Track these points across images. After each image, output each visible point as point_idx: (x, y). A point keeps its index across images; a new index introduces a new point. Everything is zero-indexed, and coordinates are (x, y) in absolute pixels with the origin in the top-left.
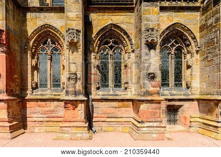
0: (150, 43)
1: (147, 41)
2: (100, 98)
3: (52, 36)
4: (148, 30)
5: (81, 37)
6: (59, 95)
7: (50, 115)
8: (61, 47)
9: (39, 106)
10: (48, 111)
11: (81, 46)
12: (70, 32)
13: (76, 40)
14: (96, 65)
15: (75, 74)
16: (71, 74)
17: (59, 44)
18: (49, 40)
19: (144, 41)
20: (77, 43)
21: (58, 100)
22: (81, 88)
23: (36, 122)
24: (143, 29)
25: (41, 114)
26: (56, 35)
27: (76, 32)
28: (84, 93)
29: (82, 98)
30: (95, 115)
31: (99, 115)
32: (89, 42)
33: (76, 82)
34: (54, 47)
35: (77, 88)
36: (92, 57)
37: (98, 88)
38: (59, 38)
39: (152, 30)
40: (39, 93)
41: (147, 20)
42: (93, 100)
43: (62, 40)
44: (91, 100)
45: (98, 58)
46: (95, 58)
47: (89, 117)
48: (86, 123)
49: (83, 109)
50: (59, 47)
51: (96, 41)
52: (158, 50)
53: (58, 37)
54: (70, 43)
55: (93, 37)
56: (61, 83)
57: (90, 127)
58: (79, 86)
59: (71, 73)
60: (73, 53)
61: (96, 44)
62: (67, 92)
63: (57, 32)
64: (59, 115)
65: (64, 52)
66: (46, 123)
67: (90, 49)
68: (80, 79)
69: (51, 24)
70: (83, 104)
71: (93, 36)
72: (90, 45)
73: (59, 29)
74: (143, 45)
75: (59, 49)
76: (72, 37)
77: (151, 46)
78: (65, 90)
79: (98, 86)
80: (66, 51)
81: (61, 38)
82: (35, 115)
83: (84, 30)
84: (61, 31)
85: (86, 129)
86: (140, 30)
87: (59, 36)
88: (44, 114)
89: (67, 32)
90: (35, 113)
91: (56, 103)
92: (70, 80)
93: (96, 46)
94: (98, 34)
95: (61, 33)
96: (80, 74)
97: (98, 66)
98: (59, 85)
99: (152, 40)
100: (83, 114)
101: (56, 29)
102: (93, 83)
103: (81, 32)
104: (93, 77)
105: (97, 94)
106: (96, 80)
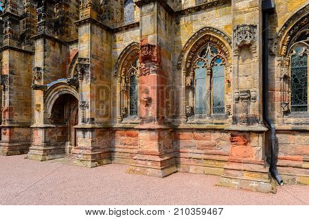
2: (290, 128)
3: (212, 42)
6: (222, 124)
7: (210, 151)
8: (225, 54)
9: (195, 138)
10: (206, 146)
11: (258, 48)
12: (239, 31)
13: (248, 41)
14: (282, 76)
15: (248, 92)
16: (241, 92)
17: (222, 51)
18: (209, 48)
20: (250, 45)
21: (221, 131)
22: (257, 113)
23: (192, 159)
25: (198, 149)
26: (218, 39)
27: (249, 29)
28: (261, 120)
29: (259, 127)
30: (280, 155)
31: (288, 156)
32: (270, 42)
33: (249, 104)
34: (216, 57)
35: (251, 113)
36: (276, 63)
37: (286, 113)
38: (223, 43)
40: (195, 120)
42: (278, 131)
43: (227, 45)
44: (273, 131)
45: (287, 64)
46: (282, 65)
47: (271, 158)
48: (265, 167)
49: (261, 144)
50: (222, 55)
51: (284, 37)
53: (221, 41)
54: (239, 47)
55: (277, 32)
56: (225, 107)
57: (273, 174)
58: (254, 108)
59: (241, 90)
60: (243, 60)
61: (284, 41)
62: (235, 120)
63: (220, 35)
64: (222, 151)
65: (230, 62)
66: (205, 162)
67: (271, 52)
68: (255, 99)
69: (212, 26)
70: (261, 138)
71: (278, 29)
72: (272, 44)
73: (224, 30)
75: (223, 58)
76: (244, 37)
78: (231, 116)
79: (286, 109)
80: (233, 60)
81: (224, 42)
82: (190, 150)
83: (261, 24)
84: (225, 32)
85: (267, 176)
87: (223, 40)
88: (202, 149)
89: (235, 31)
90: (190, 147)
91: (218, 135)
92: (240, 101)
93: (283, 45)
94: (286, 25)
95: (225, 36)
96: (256, 92)
97: (286, 77)
98: (222, 110)
100: (261, 153)
101: (218, 30)
102: (277, 104)
103: (258, 27)
104: (277, 94)
105: (285, 122)
106: (282, 99)
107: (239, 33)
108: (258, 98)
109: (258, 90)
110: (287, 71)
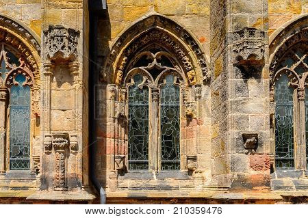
0: (247, 63)
1: (240, 58)
2: (126, 195)
3: (10, 43)
4: (241, 33)
5: (80, 47)
6: (25, 188)
8: (32, 69)
11: (81, 69)
12: (52, 34)
13: (67, 55)
14: (117, 116)
15: (66, 137)
16: (55, 136)
17: (27, 62)
18: (3, 53)
19: (231, 58)
20: (70, 60)
21: (22, 200)
22: (79, 172)
24: (230, 29)
26: (20, 42)
27: (67, 34)
28: (86, 182)
29: (81, 194)
32: (100, 60)
33: (67, 156)
34: (16, 71)
35: (70, 170)
36: (109, 95)
37: (122, 172)
38: (28, 50)
39: (252, 31)
41: (240, 8)
42: (110, 200)
43: (35, 53)
44: (103, 200)
45: (124, 97)
46: (115, 98)
50: (26, 69)
51: (118, 56)
52: (265, 80)
53: (24, 46)
54: (52, 61)
55: (110, 47)
56: (31, 158)
58: (74, 163)
59: (56, 133)
60: (59, 84)
61: (119, 64)
62: (45, 182)
63: (23, 34)
65: (39, 82)
67: (102, 76)
68: (76, 148)
69: (8, 16)
71: (111, 44)
72: (102, 64)
73: (29, 28)
74: (231, 68)
75: (27, 75)
76: (59, 48)
77: (249, 69)
78: (39, 175)
79: (121, 166)
80: (43, 82)
81: (31, 48)
83: (87, 31)
84: (32, 31)
86: (223, 32)
87: (28, 44)
89: (46, 33)
92: (53, 151)
93: (118, 69)
94: (122, 40)
95: (32, 37)
96: (77, 137)
97: (121, 118)
98: (25, 164)
99: (252, 56)
101: (20, 26)
102: (109, 157)
103: (81, 34)
104: (110, 143)
105: (120, 185)
106: (116, 151)
107: (53, 38)
108: (80, 147)
109: (80, 134)
110: (122, 108)
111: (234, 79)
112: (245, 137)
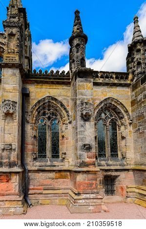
0: (85, 116)
1: (82, 114)
2: (37, 169)
4: (82, 104)
5: (17, 108)
11: (17, 117)
12: (6, 103)
13: (11, 111)
14: (33, 136)
15: (11, 145)
16: (6, 145)
19: (79, 114)
20: (13, 114)
22: (16, 160)
24: (78, 102)
27: (12, 103)
28: (20, 164)
29: (17, 169)
30: (31, 187)
31: (36, 187)
32: (26, 113)
33: (11, 153)
35: (12, 159)
36: (29, 127)
37: (35, 159)
39: (86, 103)
41: (82, 94)
42: (30, 171)
44: (27, 171)
45: (36, 129)
46: (33, 129)
47: (25, 191)
48: (20, 197)
49: (18, 181)
51: (34, 112)
52: (93, 123)
54: (5, 114)
57: (25, 201)
58: (14, 156)
59: (6, 143)
60: (8, 123)
61: (34, 115)
62: (1, 164)
67: (27, 120)
68: (14, 150)
70: (18, 177)
71: (31, 107)
72: (27, 115)
74: (79, 118)
76: (8, 108)
77: (86, 118)
79: (35, 157)
80: (1, 122)
83: (21, 102)
85: (20, 203)
86: (75, 103)
89: (3, 102)
92: (5, 151)
93: (34, 117)
94: (35, 105)
96: (16, 145)
97: (35, 137)
99: (86, 113)
100: (18, 187)
102: (30, 153)
103: (18, 103)
104: (30, 147)
105: (34, 165)
106: (33, 150)
107: (6, 105)
108: (17, 150)
109: (17, 144)
110: (34, 133)
111: (80, 122)
112: (85, 145)
